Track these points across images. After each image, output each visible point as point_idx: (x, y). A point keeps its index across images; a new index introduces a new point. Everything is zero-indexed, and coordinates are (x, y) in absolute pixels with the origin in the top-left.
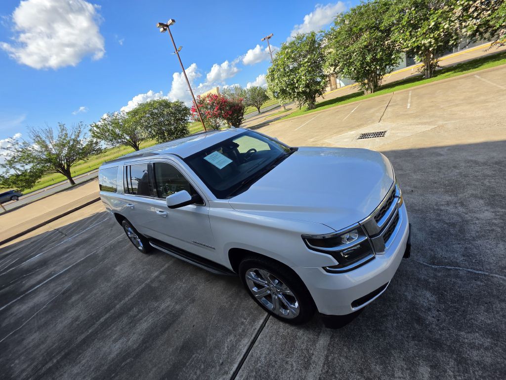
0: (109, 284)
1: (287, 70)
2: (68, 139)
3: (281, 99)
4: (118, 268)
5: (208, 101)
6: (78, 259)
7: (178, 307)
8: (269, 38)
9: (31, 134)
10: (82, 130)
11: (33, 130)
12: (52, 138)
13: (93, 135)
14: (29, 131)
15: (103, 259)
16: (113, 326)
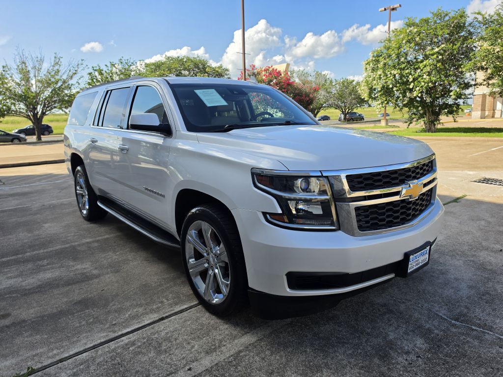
0: (29, 235)
1: (402, 59)
2: (57, 77)
3: (379, 102)
4: (47, 225)
5: (264, 77)
6: (6, 207)
7: (95, 272)
8: (393, 9)
9: (17, 57)
10: (79, 70)
11: (22, 53)
12: (39, 70)
13: (90, 81)
14: (16, 53)
15: (36, 214)
16: (14, 267)
